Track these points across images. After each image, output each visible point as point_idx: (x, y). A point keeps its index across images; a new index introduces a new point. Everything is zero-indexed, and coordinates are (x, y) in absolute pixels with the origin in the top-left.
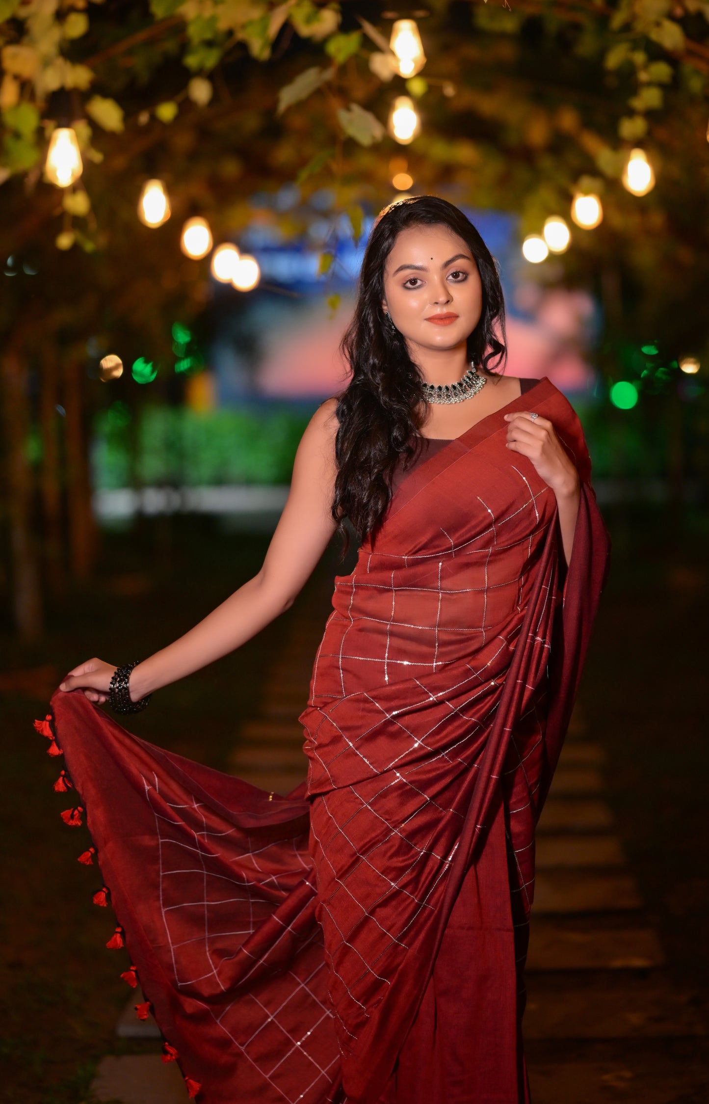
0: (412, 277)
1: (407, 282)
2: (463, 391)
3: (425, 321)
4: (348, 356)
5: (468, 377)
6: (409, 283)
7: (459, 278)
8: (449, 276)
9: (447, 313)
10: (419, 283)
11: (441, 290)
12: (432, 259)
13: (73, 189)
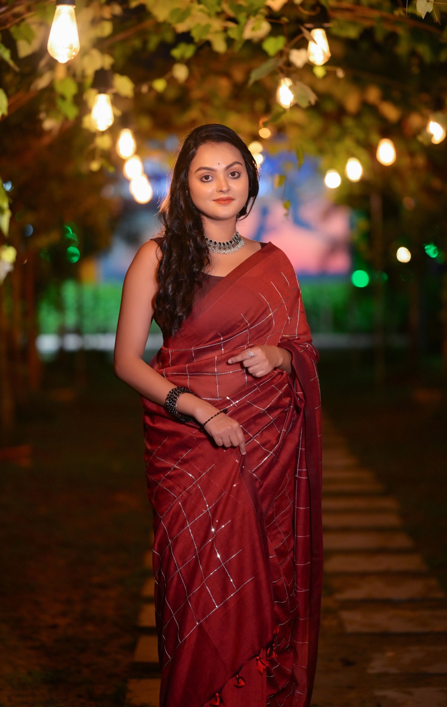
0: (206, 174)
1: (203, 177)
2: (233, 246)
3: (213, 201)
4: (164, 223)
5: (235, 238)
6: (204, 178)
7: (236, 176)
8: (229, 174)
9: (227, 197)
10: (210, 178)
11: (224, 184)
12: (219, 164)
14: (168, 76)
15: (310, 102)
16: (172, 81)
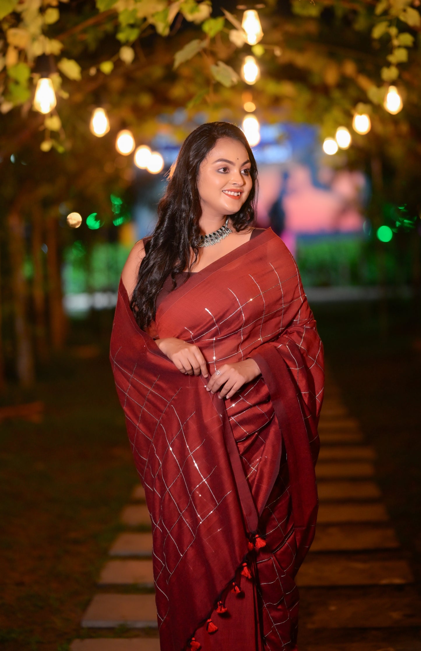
5: (221, 230)
13: (51, 115)
14: (115, 58)
15: (232, 82)
16: (118, 64)
